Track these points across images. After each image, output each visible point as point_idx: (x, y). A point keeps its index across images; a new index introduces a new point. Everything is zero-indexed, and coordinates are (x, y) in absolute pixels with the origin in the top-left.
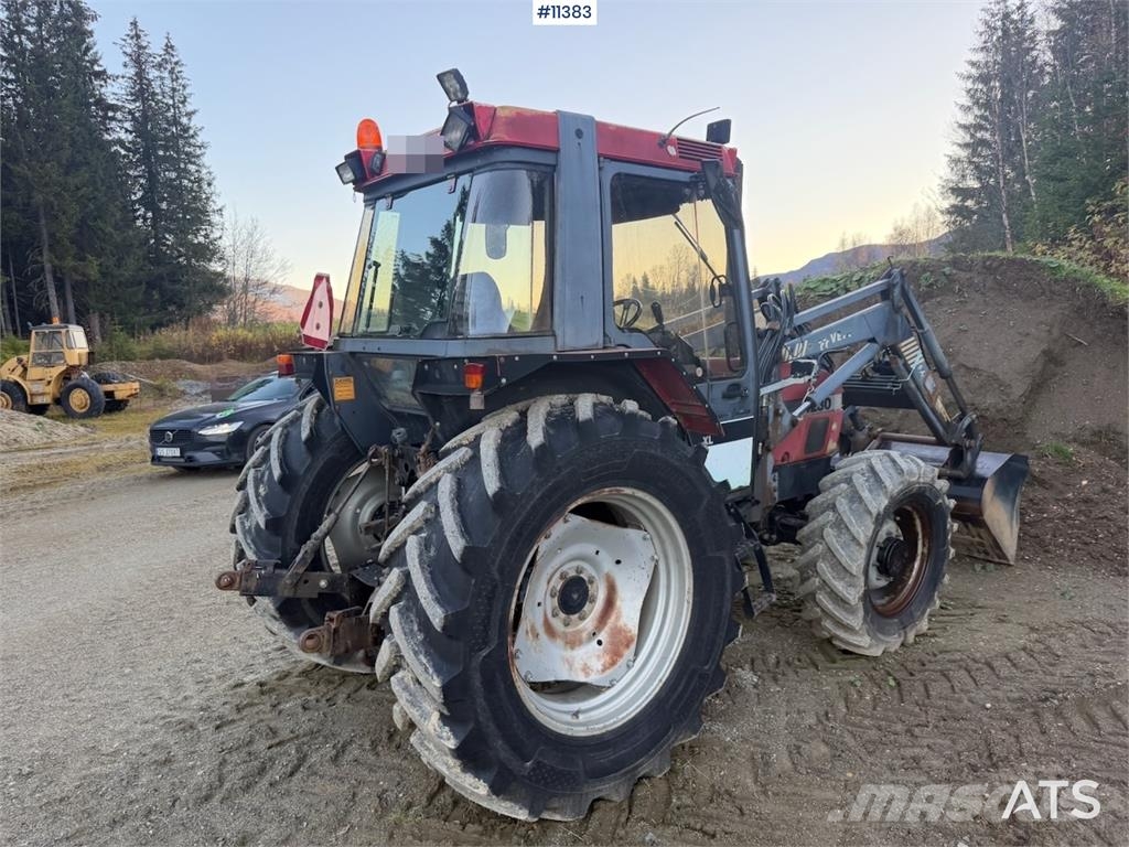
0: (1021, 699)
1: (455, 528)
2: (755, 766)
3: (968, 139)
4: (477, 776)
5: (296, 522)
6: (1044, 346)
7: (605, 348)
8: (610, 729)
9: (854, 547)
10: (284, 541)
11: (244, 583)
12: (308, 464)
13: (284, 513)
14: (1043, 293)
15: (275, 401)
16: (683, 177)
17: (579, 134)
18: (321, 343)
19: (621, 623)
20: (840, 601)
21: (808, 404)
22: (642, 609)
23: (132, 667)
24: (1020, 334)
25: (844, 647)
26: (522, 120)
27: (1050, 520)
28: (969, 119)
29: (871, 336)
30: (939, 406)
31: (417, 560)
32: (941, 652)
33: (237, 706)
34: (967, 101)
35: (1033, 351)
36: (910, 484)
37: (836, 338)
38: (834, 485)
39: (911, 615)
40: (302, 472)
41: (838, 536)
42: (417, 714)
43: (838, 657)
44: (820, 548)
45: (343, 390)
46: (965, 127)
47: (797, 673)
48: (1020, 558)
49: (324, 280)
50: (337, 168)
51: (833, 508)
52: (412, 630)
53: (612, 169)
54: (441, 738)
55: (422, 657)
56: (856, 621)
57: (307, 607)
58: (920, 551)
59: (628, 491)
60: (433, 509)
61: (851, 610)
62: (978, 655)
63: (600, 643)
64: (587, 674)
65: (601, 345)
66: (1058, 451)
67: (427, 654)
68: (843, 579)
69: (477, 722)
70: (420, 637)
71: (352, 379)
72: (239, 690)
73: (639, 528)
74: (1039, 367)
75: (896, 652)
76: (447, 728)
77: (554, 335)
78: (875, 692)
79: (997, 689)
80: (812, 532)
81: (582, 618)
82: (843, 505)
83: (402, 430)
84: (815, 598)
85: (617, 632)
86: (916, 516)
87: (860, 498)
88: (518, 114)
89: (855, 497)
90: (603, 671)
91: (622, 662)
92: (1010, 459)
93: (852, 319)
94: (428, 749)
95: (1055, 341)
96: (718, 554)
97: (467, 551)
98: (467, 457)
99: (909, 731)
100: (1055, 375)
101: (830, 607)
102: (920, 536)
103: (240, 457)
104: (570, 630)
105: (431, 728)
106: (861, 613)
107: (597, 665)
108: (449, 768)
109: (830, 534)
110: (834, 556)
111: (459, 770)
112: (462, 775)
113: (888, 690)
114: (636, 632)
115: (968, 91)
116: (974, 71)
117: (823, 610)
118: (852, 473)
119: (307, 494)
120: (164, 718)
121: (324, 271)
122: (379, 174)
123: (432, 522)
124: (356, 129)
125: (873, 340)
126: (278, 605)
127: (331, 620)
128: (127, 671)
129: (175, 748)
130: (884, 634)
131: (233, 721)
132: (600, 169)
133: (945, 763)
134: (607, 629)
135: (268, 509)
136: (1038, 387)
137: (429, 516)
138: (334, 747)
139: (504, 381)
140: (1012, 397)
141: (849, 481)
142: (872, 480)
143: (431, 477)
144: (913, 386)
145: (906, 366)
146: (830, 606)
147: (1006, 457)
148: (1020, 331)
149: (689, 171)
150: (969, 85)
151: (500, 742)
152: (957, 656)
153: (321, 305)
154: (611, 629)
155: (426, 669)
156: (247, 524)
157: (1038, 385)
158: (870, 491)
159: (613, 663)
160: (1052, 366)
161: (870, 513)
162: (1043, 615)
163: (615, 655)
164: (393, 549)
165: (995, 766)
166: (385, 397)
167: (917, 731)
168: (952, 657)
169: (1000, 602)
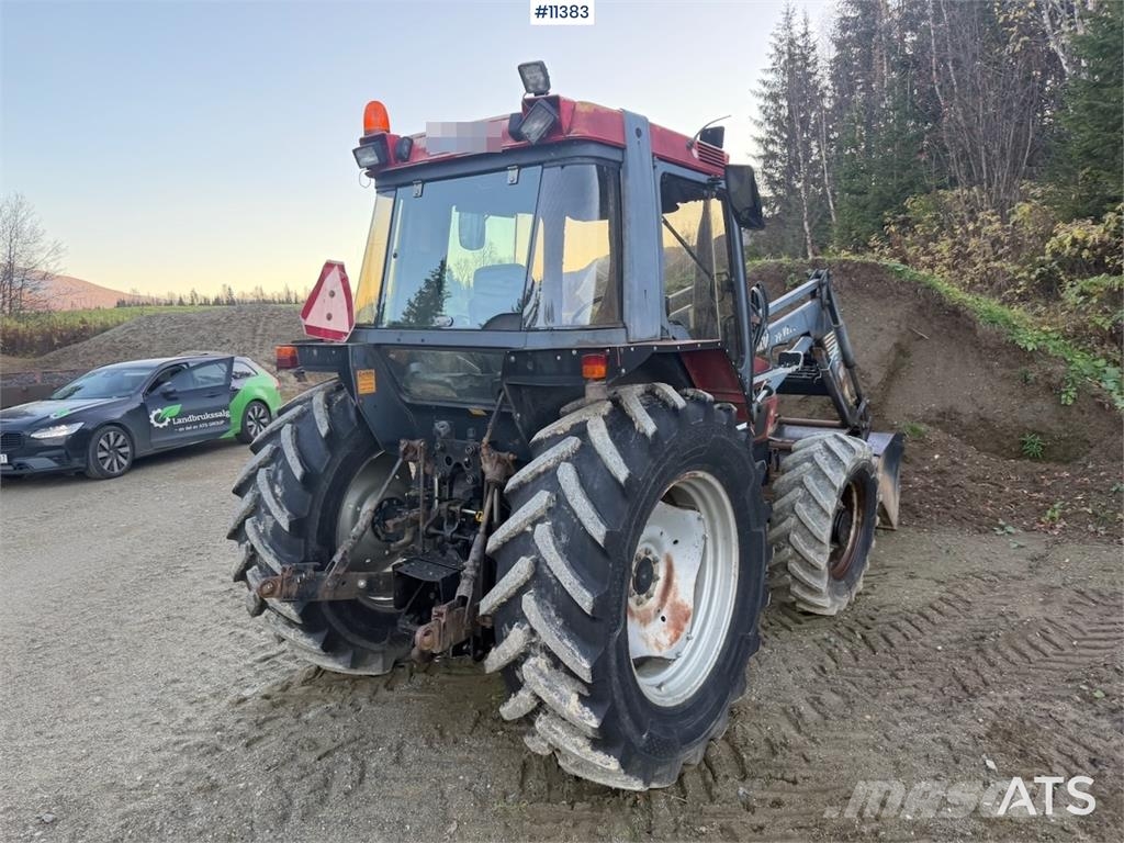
0: (962, 640)
1: (593, 514)
2: (790, 718)
3: (762, 152)
4: (607, 753)
5: (317, 523)
6: (895, 340)
7: (662, 339)
8: (688, 697)
9: (822, 519)
10: (306, 543)
11: (285, 589)
12: (327, 460)
13: (306, 514)
14: (892, 294)
15: (115, 399)
16: (703, 178)
17: (639, 133)
18: (339, 335)
19: (678, 599)
20: (812, 567)
21: (765, 392)
22: (696, 585)
23: (101, 695)
24: (875, 329)
25: (806, 609)
26: (599, 115)
27: (915, 490)
28: (762, 134)
29: (805, 331)
30: (846, 392)
31: (553, 548)
32: (881, 607)
33: (256, 721)
34: (760, 117)
35: (886, 344)
36: (859, 461)
37: (786, 331)
38: (796, 465)
39: (853, 575)
40: (322, 470)
41: (808, 510)
42: (556, 698)
43: (802, 618)
44: (792, 521)
45: (366, 383)
46: (760, 141)
47: (776, 635)
48: (900, 524)
49: (336, 268)
50: (355, 151)
51: (801, 484)
52: (550, 616)
53: (664, 167)
54: (584, 718)
55: (566, 641)
56: (822, 584)
57: (326, 611)
58: (854, 521)
59: (700, 474)
60: (554, 498)
61: (819, 577)
62: (910, 607)
63: (663, 619)
64: (660, 649)
65: (659, 338)
66: (914, 430)
67: (570, 638)
68: (813, 548)
69: (613, 701)
70: (559, 622)
71: (373, 371)
72: (243, 706)
73: (694, 509)
74: (892, 358)
75: (845, 610)
76: (587, 709)
77: (625, 327)
78: (848, 644)
79: (936, 633)
80: (782, 507)
81: (648, 597)
82: (810, 482)
83: (444, 423)
84: (787, 567)
85: (676, 607)
86: (854, 490)
87: (824, 474)
88: (595, 110)
89: (819, 473)
90: (671, 644)
91: (683, 635)
92: (893, 439)
93: (796, 314)
94: (556, 733)
95: (903, 335)
96: (758, 530)
97: (608, 535)
98: (577, 446)
99: (893, 675)
100: (903, 364)
101: (801, 574)
102: (855, 508)
103: (82, 462)
104: (640, 608)
105: (572, 710)
106: (826, 578)
107: (665, 639)
108: (578, 748)
109: (801, 508)
110: (806, 527)
111: (589, 749)
112: (594, 754)
113: (857, 642)
114: (691, 606)
115: (761, 107)
116: (766, 91)
117: (794, 577)
118: (813, 453)
119: (327, 492)
120: (177, 743)
121: (335, 258)
122: (407, 160)
123: (559, 511)
124: (364, 109)
125: (807, 334)
126: (300, 611)
127: (440, 615)
128: (97, 699)
129: (211, 772)
130: (838, 595)
131: (260, 738)
132: (654, 167)
133: (934, 698)
134: (667, 605)
135: (289, 510)
136: (892, 375)
137: (551, 505)
138: (390, 749)
139: (623, 371)
140: (872, 384)
141: (811, 459)
142: (830, 458)
143: (539, 467)
144: (831, 375)
145: (827, 356)
146: (801, 572)
147: (892, 436)
148: (875, 326)
149: (707, 174)
150: (761, 102)
151: (627, 718)
152: (895, 610)
153: (332, 294)
154: (671, 605)
155: (573, 652)
156: (261, 528)
157: (892, 374)
158: (832, 468)
159: (677, 637)
160: (901, 357)
161: (835, 488)
162: (940, 568)
163: (678, 629)
164: (507, 540)
165: (972, 695)
166: (407, 391)
167: (900, 674)
168: (892, 611)
169: (900, 562)
